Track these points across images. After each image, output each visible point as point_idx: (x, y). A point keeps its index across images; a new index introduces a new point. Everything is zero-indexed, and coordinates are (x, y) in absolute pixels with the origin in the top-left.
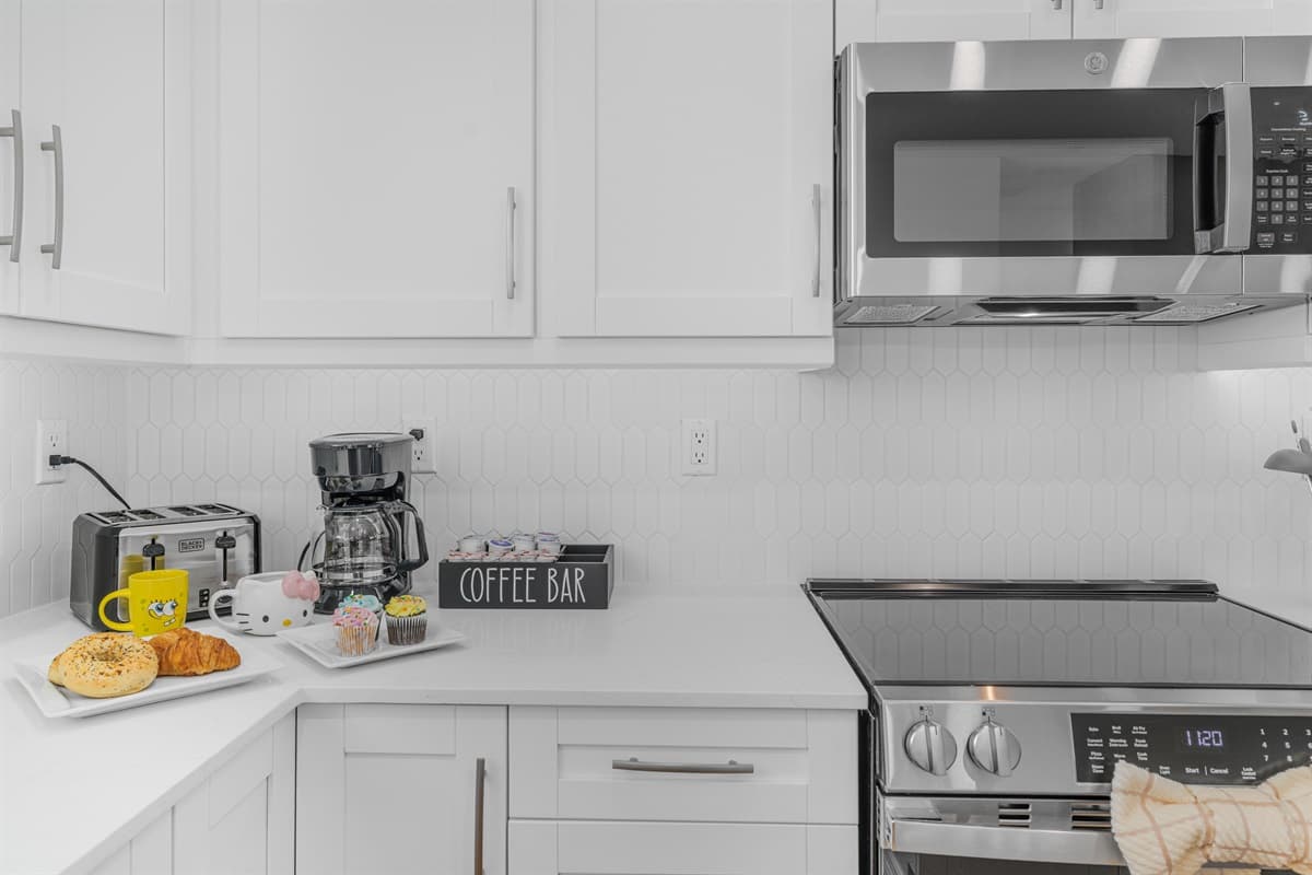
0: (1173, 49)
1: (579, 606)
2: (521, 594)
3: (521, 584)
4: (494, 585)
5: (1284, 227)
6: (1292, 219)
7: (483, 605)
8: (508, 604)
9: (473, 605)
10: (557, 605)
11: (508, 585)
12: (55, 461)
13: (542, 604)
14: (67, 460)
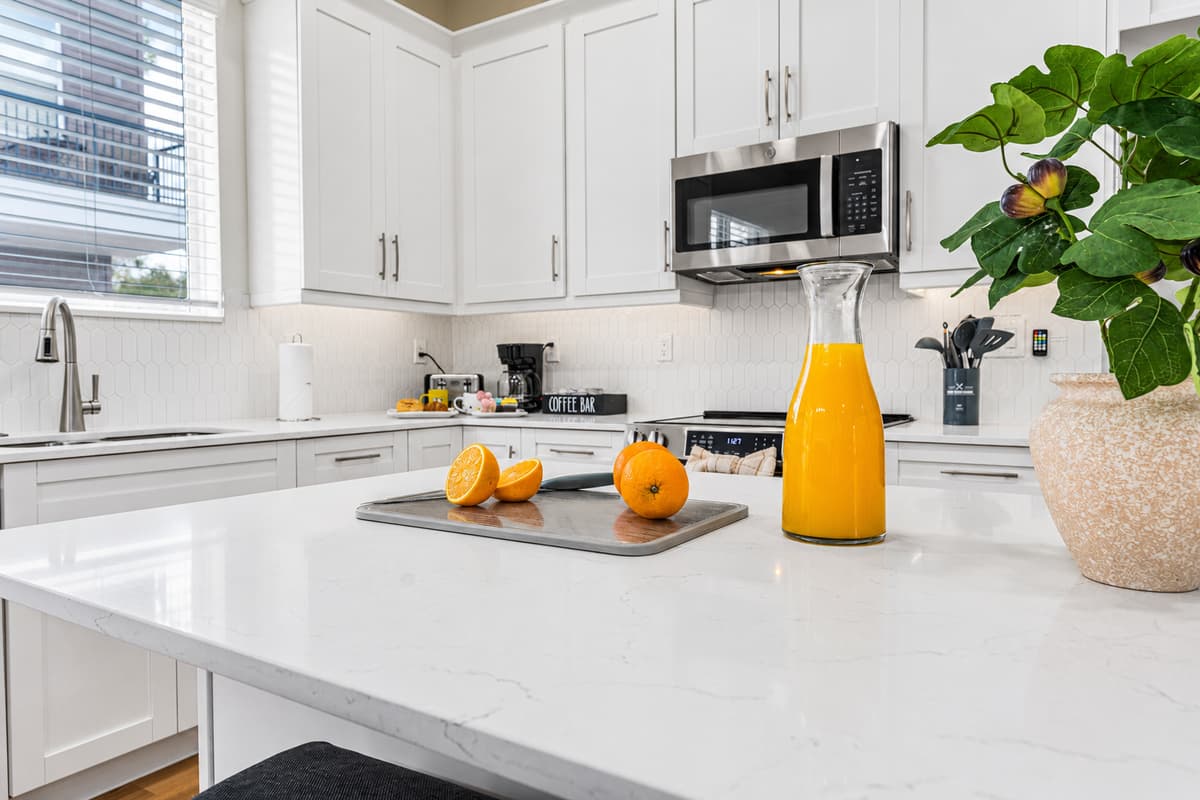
0: (802, 141)
1: (592, 414)
2: (571, 409)
3: (571, 404)
4: (562, 405)
5: (861, 221)
6: (864, 217)
7: (558, 413)
8: (567, 413)
9: (554, 413)
10: (584, 413)
11: (566, 404)
12: (422, 355)
13: (579, 413)
14: (426, 355)
